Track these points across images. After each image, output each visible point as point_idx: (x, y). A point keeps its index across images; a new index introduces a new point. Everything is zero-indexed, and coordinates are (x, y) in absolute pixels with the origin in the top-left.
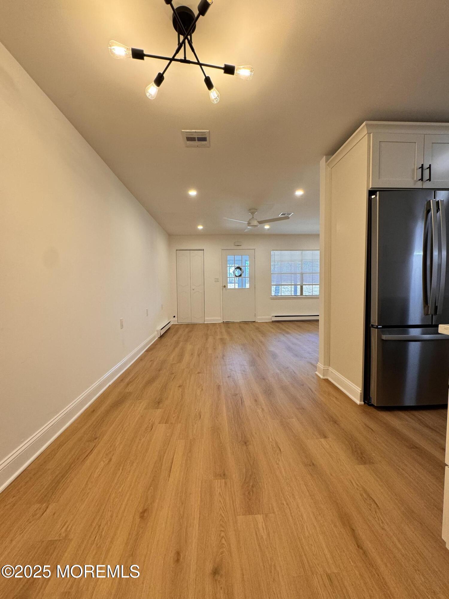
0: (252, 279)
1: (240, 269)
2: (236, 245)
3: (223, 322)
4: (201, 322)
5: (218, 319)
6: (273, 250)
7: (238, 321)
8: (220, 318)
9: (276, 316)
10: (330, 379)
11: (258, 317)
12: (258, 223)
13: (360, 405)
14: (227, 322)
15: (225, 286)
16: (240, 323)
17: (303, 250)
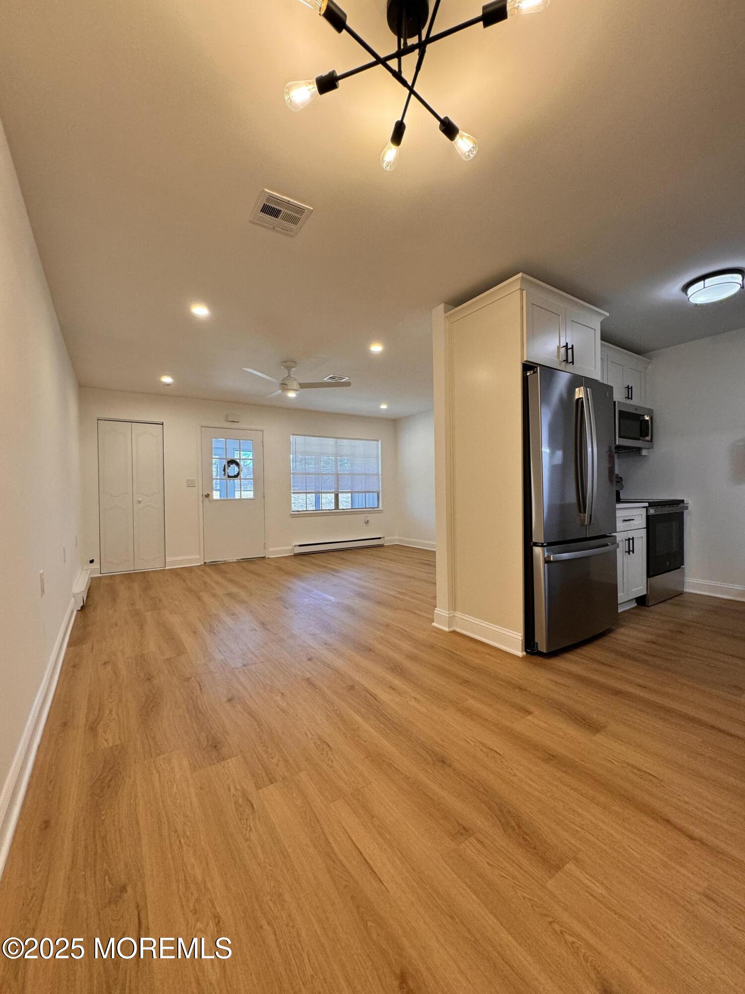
0: (259, 482)
1: (238, 464)
2: (229, 420)
3: (205, 563)
4: (158, 566)
5: (194, 559)
6: (293, 434)
7: (235, 559)
8: (198, 557)
9: (300, 546)
10: (459, 630)
11: (271, 549)
12: (299, 386)
13: (523, 657)
14: (213, 562)
15: (207, 496)
16: (239, 562)
17: (338, 438)
